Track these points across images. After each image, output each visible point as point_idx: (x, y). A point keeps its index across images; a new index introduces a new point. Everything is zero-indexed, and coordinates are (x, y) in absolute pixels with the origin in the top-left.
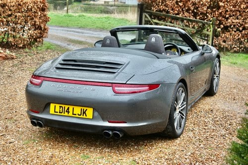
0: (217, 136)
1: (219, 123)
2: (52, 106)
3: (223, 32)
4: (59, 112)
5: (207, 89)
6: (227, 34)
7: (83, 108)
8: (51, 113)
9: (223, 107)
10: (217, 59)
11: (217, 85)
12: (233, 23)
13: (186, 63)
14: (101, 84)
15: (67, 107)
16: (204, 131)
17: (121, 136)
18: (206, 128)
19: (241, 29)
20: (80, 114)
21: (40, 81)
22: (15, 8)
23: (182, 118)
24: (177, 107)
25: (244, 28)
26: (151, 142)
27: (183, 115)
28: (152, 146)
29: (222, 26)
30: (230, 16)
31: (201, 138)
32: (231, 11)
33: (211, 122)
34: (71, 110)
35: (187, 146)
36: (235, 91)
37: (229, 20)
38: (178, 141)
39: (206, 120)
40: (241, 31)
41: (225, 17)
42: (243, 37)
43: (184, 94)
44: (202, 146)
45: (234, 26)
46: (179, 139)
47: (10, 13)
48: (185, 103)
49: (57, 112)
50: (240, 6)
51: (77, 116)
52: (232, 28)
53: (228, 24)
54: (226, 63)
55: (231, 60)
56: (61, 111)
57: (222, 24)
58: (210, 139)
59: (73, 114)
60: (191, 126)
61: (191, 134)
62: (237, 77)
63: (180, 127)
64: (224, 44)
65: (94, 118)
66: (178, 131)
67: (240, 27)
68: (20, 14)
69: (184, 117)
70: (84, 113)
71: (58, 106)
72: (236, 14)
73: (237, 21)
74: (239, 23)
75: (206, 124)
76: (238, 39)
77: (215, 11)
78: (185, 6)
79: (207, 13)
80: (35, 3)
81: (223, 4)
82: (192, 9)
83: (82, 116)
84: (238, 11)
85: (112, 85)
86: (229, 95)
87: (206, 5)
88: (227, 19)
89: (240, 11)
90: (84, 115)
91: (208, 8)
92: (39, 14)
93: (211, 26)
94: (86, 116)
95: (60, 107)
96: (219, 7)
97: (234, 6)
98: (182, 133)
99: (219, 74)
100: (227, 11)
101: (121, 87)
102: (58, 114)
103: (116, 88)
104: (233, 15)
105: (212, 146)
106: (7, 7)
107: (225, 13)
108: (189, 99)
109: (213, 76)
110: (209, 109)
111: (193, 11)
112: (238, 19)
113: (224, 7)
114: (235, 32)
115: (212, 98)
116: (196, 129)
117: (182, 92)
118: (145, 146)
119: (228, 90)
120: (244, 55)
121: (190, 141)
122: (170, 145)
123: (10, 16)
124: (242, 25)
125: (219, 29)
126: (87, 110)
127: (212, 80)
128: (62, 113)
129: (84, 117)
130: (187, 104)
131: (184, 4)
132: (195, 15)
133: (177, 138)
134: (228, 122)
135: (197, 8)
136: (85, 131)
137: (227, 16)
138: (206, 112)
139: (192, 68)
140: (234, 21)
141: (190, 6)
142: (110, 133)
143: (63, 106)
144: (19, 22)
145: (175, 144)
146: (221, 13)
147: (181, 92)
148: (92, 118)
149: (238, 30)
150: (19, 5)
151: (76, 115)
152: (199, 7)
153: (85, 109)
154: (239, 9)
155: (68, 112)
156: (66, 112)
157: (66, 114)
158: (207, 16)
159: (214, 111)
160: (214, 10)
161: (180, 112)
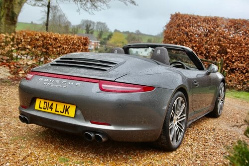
0: (216, 153)
1: (220, 141)
2: (38, 101)
3: (229, 73)
4: (43, 107)
5: (211, 110)
6: (233, 75)
7: (66, 105)
8: (36, 108)
9: (226, 127)
10: (222, 83)
11: (221, 109)
12: (238, 66)
13: (190, 78)
14: (87, 80)
15: (51, 103)
16: (203, 147)
17: (103, 139)
18: (206, 144)
19: (244, 71)
20: (62, 111)
21: (32, 76)
22: (64, 41)
23: (181, 131)
24: (175, 118)
25: (247, 72)
26: (143, 152)
27: (182, 128)
28: (142, 156)
29: (229, 68)
30: (236, 61)
31: (199, 154)
32: (237, 56)
33: (212, 139)
34: (54, 106)
35: (181, 161)
36: (238, 116)
37: (235, 64)
38: (172, 154)
39: (207, 137)
40: (244, 74)
41: (231, 61)
42: (246, 78)
43: (184, 106)
44: (198, 162)
45: (239, 69)
46: (174, 152)
47: (59, 45)
48: (185, 115)
49: (41, 108)
50: (244, 53)
51: (60, 113)
52: (237, 71)
53: (234, 67)
54: (231, 96)
55: (235, 95)
56: (45, 107)
57: (229, 66)
58: (209, 156)
59: (56, 111)
60: (190, 141)
61: (188, 149)
62: (240, 106)
63: (177, 139)
64: (230, 83)
65: (76, 117)
66: (174, 144)
67: (244, 70)
68: (66, 46)
69: (182, 130)
70: (67, 110)
71: (43, 101)
72: (241, 59)
73: (242, 65)
74: (243, 67)
75: (206, 141)
76: (242, 80)
77: (223, 56)
78: (199, 50)
79: (216, 56)
80: (79, 39)
81: (230, 51)
82: (205, 53)
83: (64, 114)
84: (242, 57)
85: (100, 81)
86: (232, 118)
87: (216, 51)
88: (233, 63)
89: (244, 58)
90: (67, 112)
91: (218, 53)
92: (82, 47)
93: (220, 65)
94: (68, 114)
95: (45, 102)
96: (227, 53)
97: (240, 53)
98: (178, 147)
99: (224, 98)
100: (233, 56)
101: (109, 84)
102: (42, 110)
103: (103, 86)
104: (239, 60)
105: (210, 163)
106: (57, 41)
107: (232, 58)
108: (189, 113)
109: (217, 99)
110: (211, 128)
111: (205, 55)
112: (242, 63)
113: (231, 53)
114: (239, 74)
115: (216, 120)
116: (195, 144)
117: (182, 103)
118: (135, 156)
119: (231, 114)
120: (246, 93)
121: (186, 155)
122: (163, 158)
123: (60, 47)
124: (245, 68)
125: (227, 71)
126: (69, 107)
127: (217, 102)
128: (45, 109)
129: (67, 114)
130: (187, 116)
131: (198, 48)
132: (207, 57)
133: (173, 151)
134: (230, 141)
135: (209, 53)
136: (66, 130)
137: (233, 60)
138: (209, 130)
139: (195, 82)
140: (239, 65)
141: (203, 50)
142: (92, 135)
143: (48, 101)
144: (65, 52)
145: (169, 157)
146: (228, 58)
147: (180, 101)
148: (73, 116)
149: (242, 72)
150: (67, 39)
151: (58, 112)
152: (210, 52)
153: (68, 105)
154: (244, 56)
155: (52, 108)
156: (50, 108)
157: (49, 110)
158: (217, 59)
159: (217, 130)
160: (223, 54)
161: (178, 124)
